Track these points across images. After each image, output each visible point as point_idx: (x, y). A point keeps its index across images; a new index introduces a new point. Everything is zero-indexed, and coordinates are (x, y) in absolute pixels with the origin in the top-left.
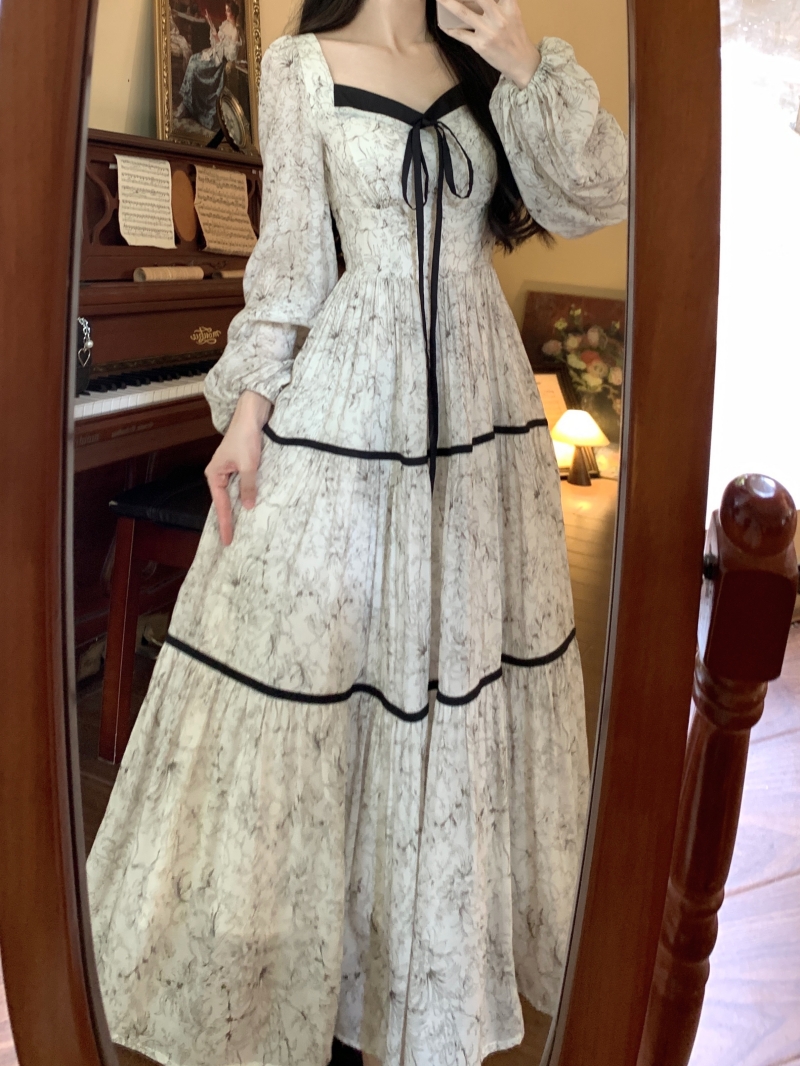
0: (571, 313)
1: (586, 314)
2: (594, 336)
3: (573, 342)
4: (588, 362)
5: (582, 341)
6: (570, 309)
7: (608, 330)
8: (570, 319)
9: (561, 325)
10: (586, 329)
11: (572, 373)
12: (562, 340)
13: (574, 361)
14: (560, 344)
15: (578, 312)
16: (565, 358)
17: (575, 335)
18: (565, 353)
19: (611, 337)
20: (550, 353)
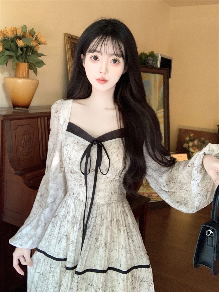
0: (190, 135)
1: (194, 135)
2: (196, 142)
3: (191, 144)
4: (194, 150)
5: (193, 144)
6: (190, 134)
7: (200, 141)
8: (190, 137)
9: (187, 139)
10: (194, 140)
11: (190, 153)
12: (188, 143)
13: (191, 150)
14: (187, 144)
15: (192, 135)
16: (189, 149)
17: (191, 142)
18: (189, 147)
19: (201, 142)
20: (185, 147)
